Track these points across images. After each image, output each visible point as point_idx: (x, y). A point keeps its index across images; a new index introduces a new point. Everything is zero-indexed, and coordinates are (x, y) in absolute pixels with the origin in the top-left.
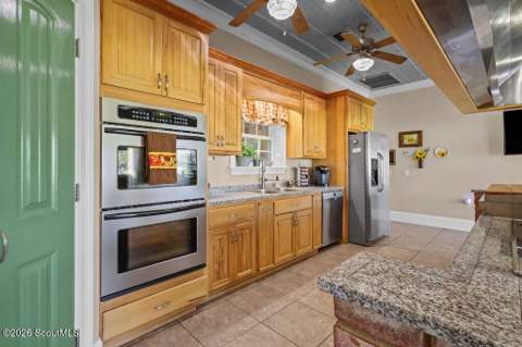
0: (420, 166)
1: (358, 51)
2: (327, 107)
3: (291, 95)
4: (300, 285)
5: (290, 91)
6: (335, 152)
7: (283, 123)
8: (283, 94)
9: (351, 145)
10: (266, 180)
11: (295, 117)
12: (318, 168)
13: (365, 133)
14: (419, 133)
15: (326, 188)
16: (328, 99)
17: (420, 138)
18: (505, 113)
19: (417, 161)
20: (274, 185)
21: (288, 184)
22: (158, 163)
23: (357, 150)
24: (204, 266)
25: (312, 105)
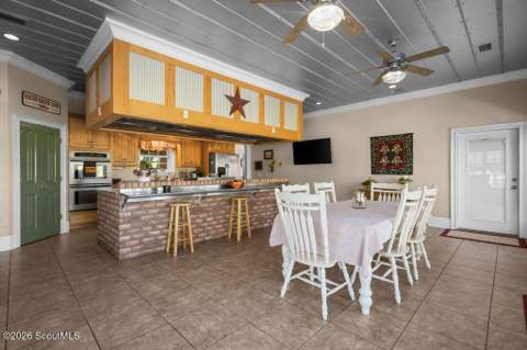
0: (273, 171)
9: (210, 160)
14: (272, 151)
17: (272, 154)
19: (271, 168)
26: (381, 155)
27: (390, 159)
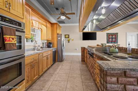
0: (69, 42)
1: (62, 14)
2: (52, 26)
3: (44, 21)
4: (52, 76)
5: (44, 20)
6: (54, 38)
7: (41, 29)
8: (42, 20)
9: (58, 37)
10: (36, 47)
11: (44, 28)
12: (49, 43)
13: (61, 34)
14: (69, 35)
15: (52, 48)
16: (52, 24)
17: (69, 36)
18: (83, 33)
19: (68, 41)
20: (38, 48)
21: (42, 48)
22: (9, 40)
23: (59, 38)
24: (24, 79)
25: (49, 25)
26: (110, 38)
27: (112, 39)
